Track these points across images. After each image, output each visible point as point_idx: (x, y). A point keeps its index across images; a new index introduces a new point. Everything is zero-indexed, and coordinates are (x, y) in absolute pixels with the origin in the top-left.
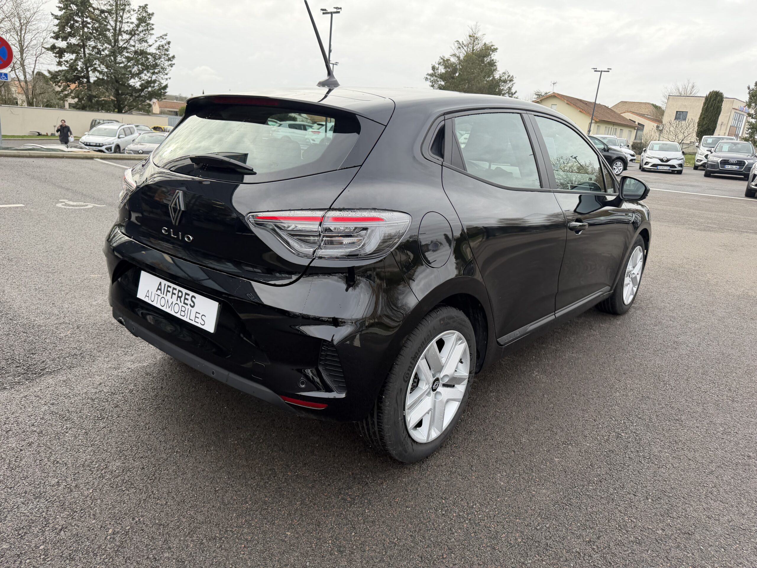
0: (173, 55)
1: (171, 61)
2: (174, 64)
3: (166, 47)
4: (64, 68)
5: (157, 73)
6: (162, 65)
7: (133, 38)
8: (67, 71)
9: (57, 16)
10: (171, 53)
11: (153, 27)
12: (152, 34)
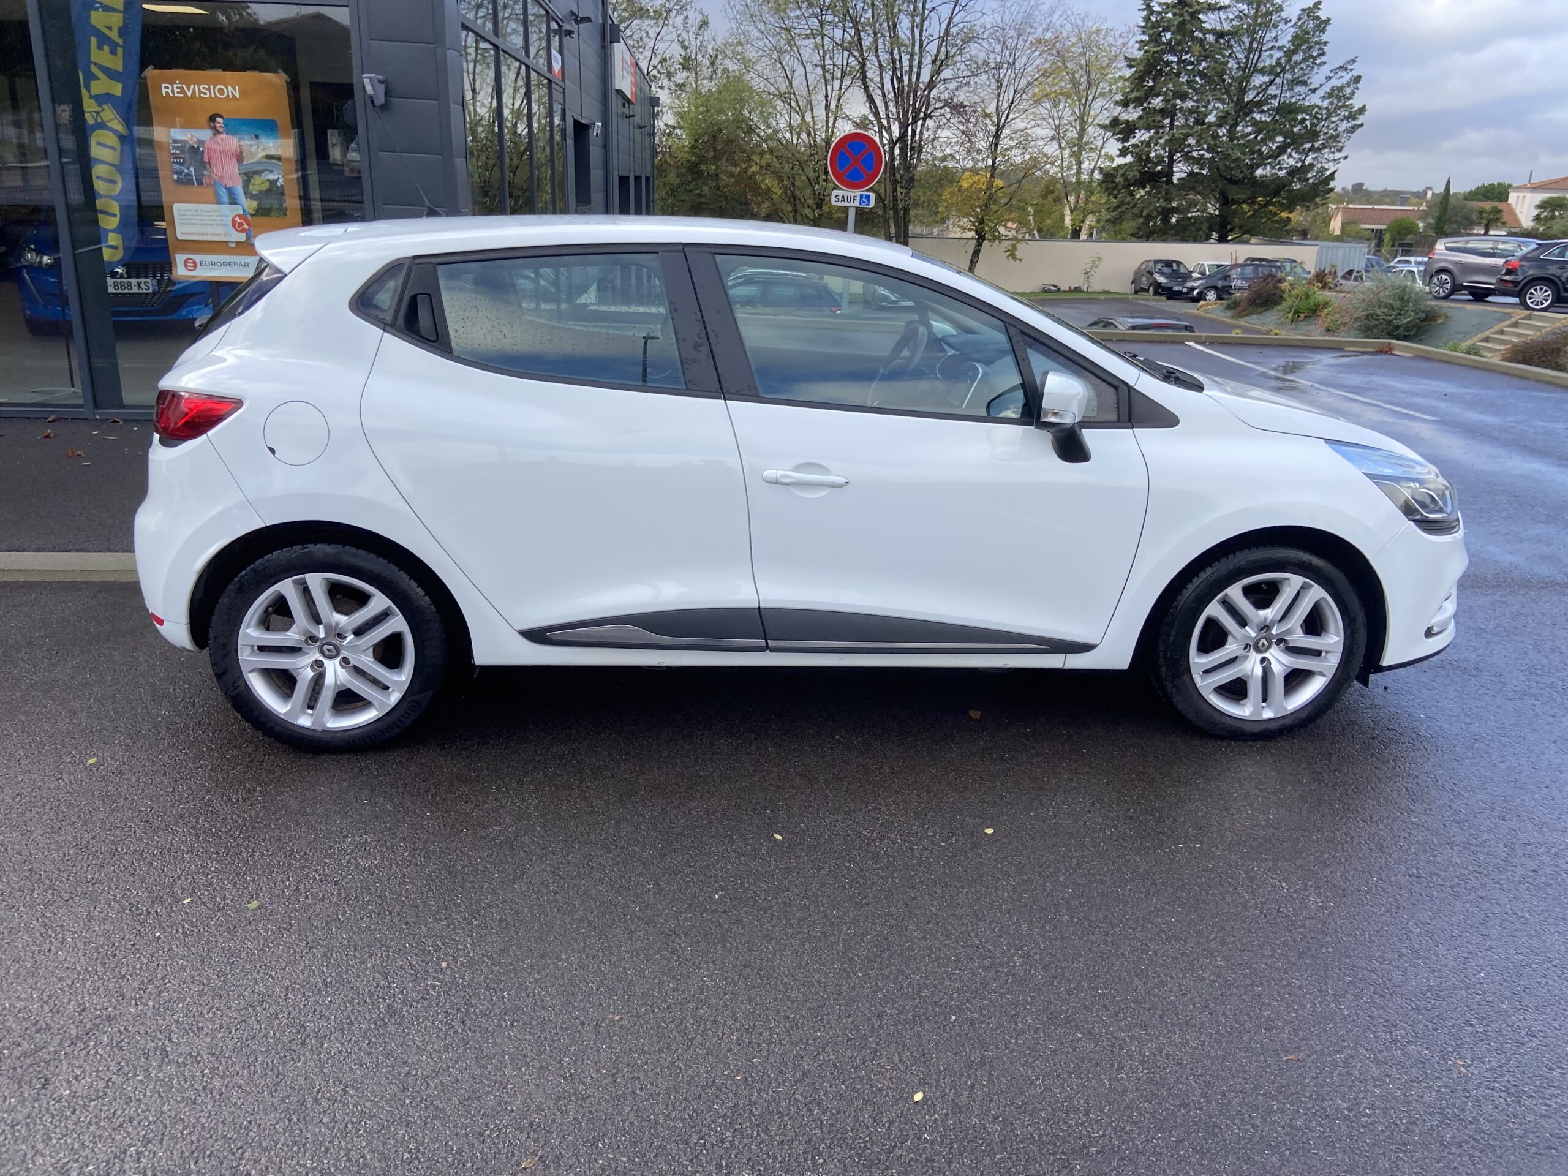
0: (1361, 106)
1: (1355, 119)
2: (1362, 125)
3: (1348, 91)
4: (1129, 159)
5: (1319, 150)
6: (1331, 131)
7: (1278, 80)
8: (1129, 166)
9: (1135, 60)
10: (1357, 103)
11: (1326, 49)
12: (1320, 65)
